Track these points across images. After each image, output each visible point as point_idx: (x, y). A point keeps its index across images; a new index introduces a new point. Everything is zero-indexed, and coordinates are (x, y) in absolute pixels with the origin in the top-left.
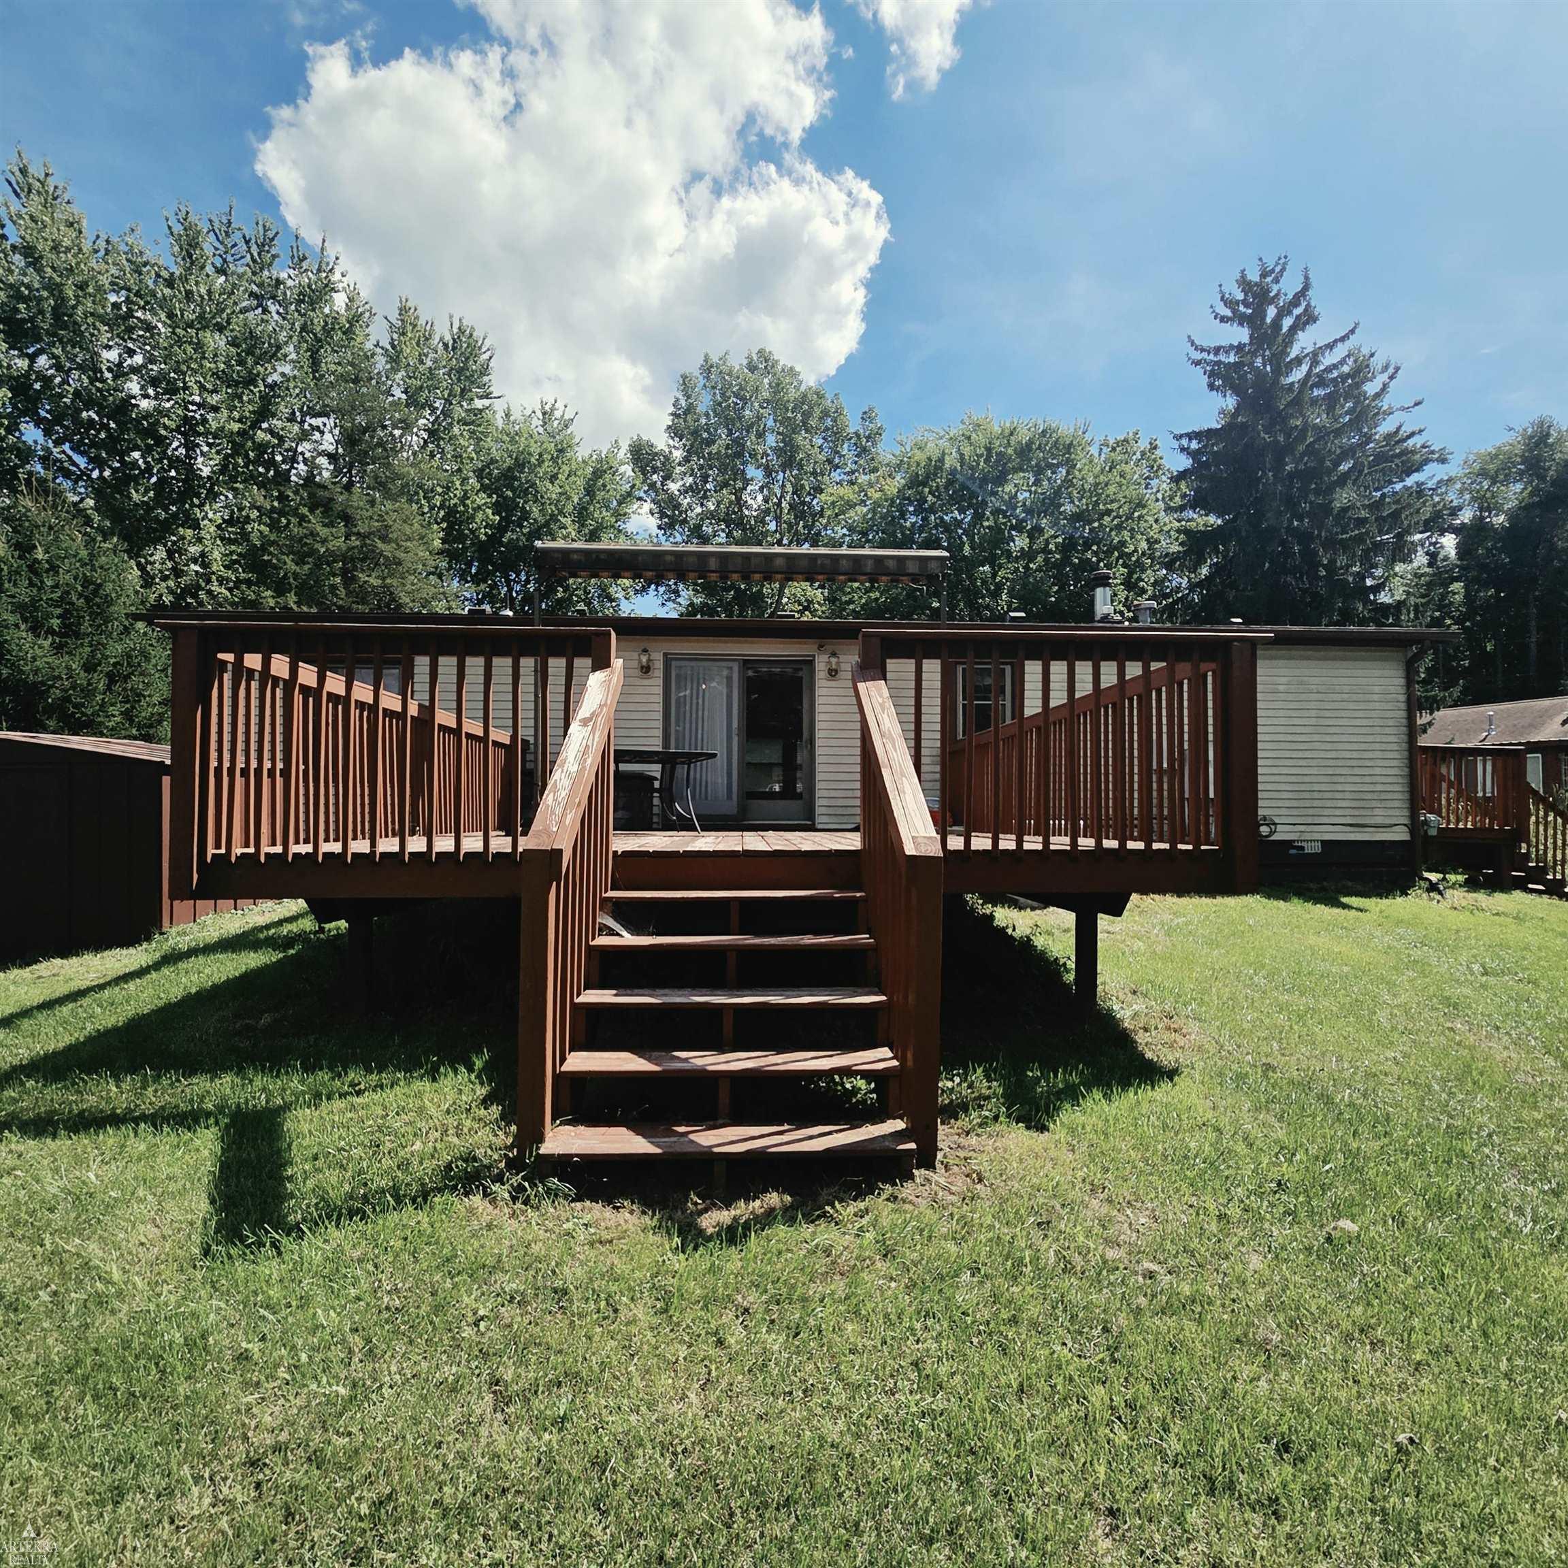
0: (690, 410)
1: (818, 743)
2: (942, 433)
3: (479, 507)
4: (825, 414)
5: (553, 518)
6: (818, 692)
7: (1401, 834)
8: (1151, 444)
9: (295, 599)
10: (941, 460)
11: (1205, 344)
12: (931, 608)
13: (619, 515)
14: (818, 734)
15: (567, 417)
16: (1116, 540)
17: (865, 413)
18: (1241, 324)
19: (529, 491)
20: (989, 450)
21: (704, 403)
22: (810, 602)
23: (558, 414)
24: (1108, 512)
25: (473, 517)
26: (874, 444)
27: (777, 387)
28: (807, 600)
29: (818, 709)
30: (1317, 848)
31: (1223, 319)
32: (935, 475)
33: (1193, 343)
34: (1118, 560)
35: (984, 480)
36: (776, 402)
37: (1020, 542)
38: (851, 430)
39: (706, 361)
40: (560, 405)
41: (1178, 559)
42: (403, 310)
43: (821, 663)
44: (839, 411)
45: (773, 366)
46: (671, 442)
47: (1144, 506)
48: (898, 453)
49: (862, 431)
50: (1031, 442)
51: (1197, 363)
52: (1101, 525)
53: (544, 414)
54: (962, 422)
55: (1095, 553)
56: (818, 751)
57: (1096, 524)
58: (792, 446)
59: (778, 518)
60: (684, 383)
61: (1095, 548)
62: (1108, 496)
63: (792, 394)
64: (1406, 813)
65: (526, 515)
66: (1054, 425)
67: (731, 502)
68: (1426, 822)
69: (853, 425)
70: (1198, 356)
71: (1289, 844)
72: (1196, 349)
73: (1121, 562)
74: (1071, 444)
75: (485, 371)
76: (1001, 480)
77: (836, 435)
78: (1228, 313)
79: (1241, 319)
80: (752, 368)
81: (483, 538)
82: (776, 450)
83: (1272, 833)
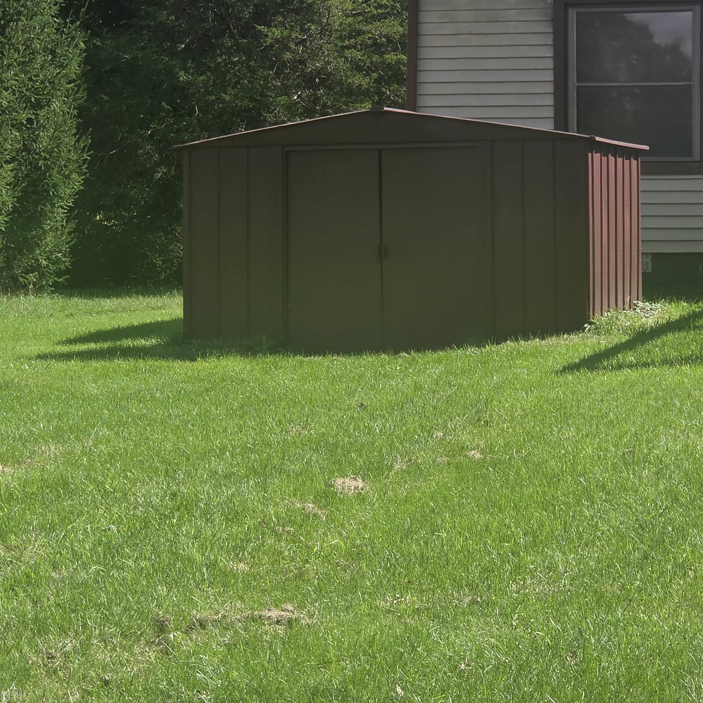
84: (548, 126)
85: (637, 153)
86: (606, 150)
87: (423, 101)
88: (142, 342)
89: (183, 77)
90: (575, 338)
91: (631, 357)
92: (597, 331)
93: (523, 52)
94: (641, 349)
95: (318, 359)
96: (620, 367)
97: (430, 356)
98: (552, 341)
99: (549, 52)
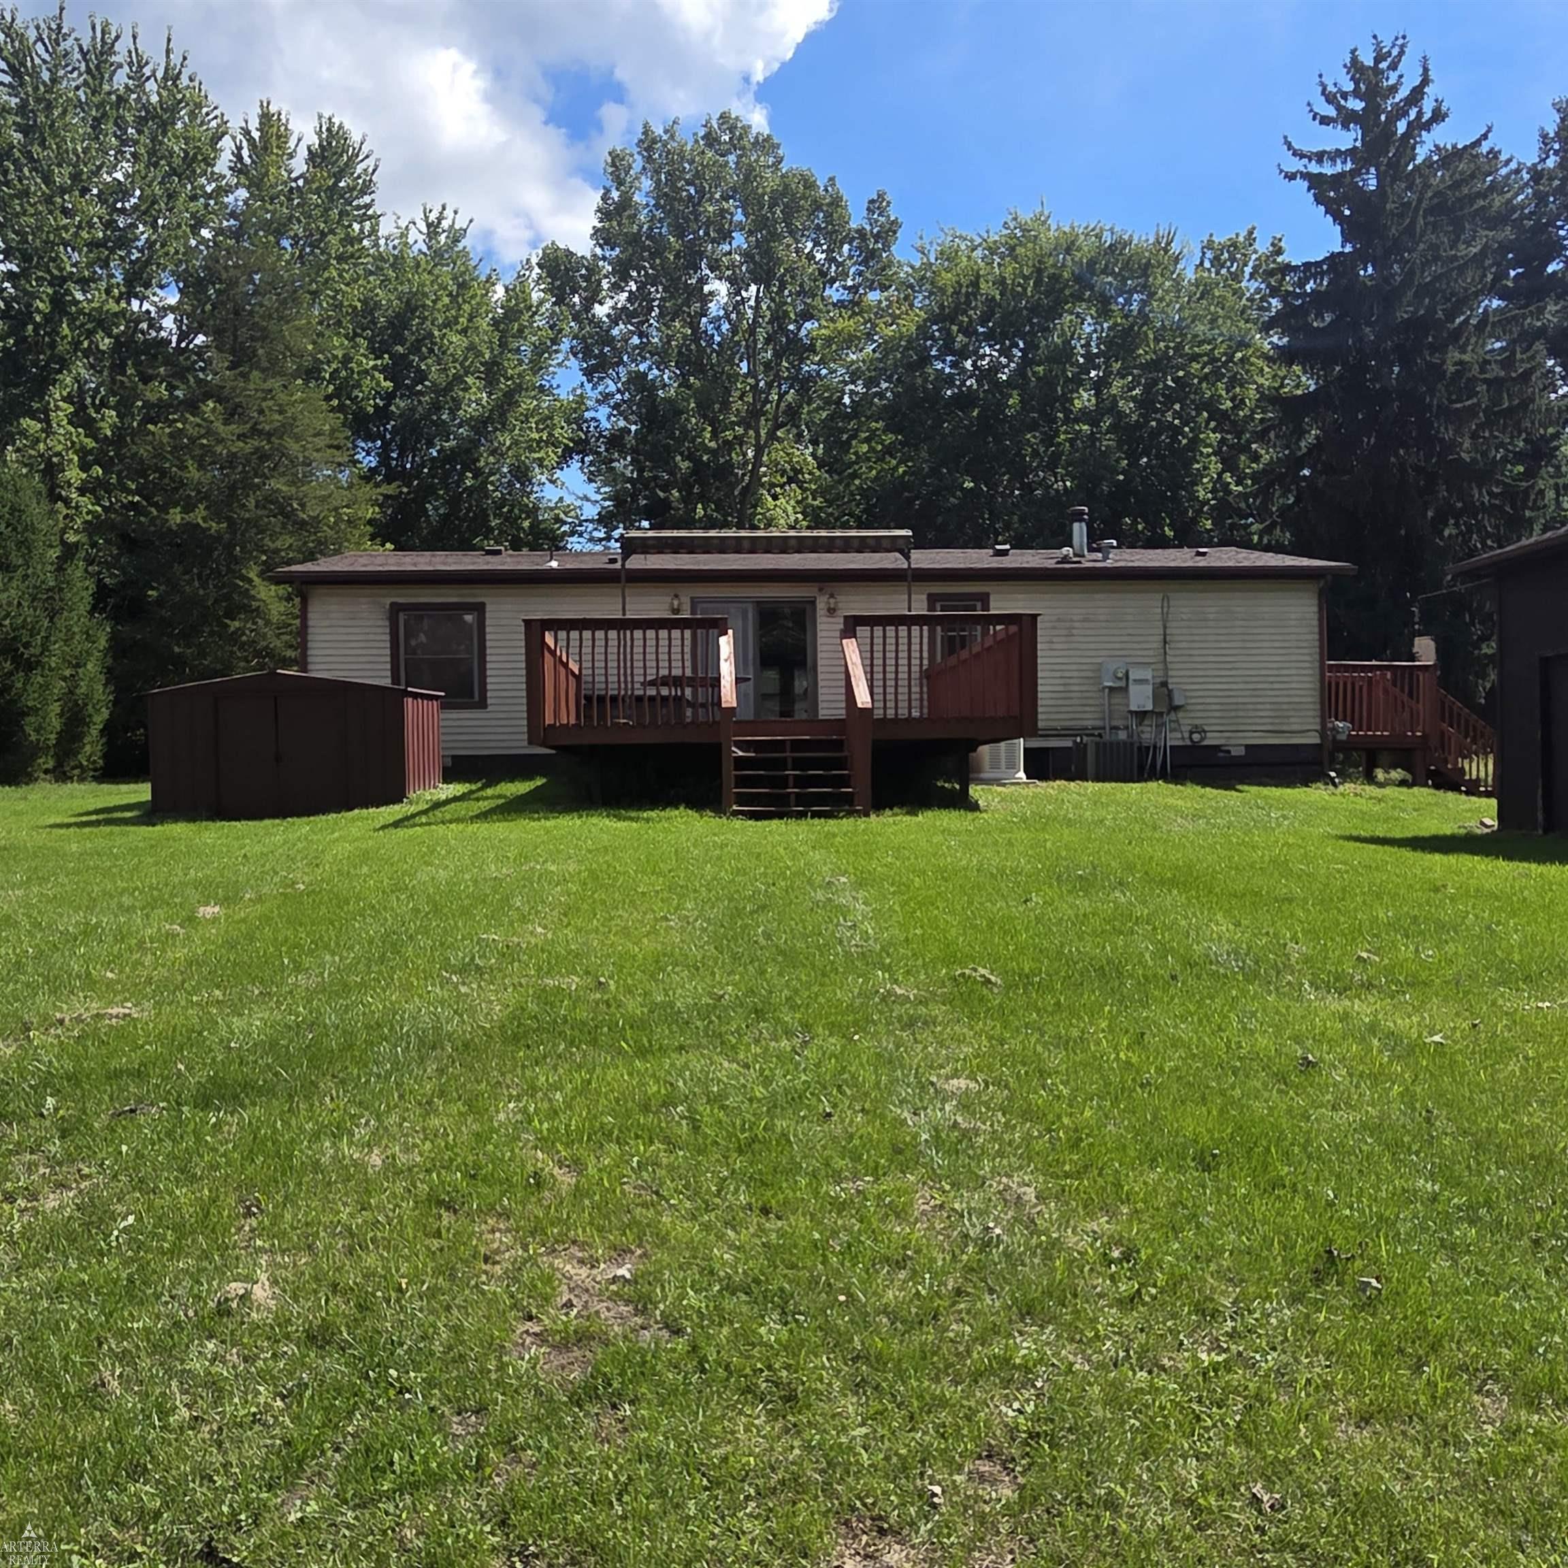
0: (626, 203)
1: (820, 669)
2: (978, 241)
3: (366, 372)
4: (817, 206)
5: (458, 379)
6: (819, 627)
7: (1314, 739)
8: (1273, 245)
9: (204, 513)
10: (975, 284)
11: (1306, 148)
12: (963, 489)
13: (537, 366)
14: (820, 662)
15: (457, 227)
16: (1208, 394)
17: (872, 202)
18: (1346, 127)
19: (425, 343)
20: (1039, 271)
21: (643, 192)
22: (798, 471)
23: (445, 224)
24: (1195, 358)
25: (358, 385)
26: (886, 247)
27: (749, 174)
28: (793, 469)
29: (820, 641)
30: (1241, 752)
31: (1325, 121)
32: (968, 302)
33: (1290, 147)
34: (1207, 423)
35: (1034, 309)
36: (745, 190)
37: (1084, 399)
38: (853, 225)
39: (645, 133)
40: (449, 213)
41: (1272, 427)
42: (266, 118)
43: (821, 604)
44: (836, 202)
45: (741, 138)
46: (598, 251)
47: (1248, 346)
48: (917, 264)
49: (868, 228)
50: (1092, 263)
51: (1291, 177)
52: (1188, 374)
53: (429, 225)
54: (1005, 224)
55: (1177, 415)
56: (820, 677)
57: (1181, 373)
58: (771, 259)
59: (751, 356)
60: (613, 165)
61: (1177, 407)
62: (1196, 336)
63: (770, 182)
64: (1318, 720)
65: (422, 376)
66: (1126, 237)
67: (685, 337)
68: (1335, 729)
69: (857, 219)
70: (1296, 165)
71: (1217, 748)
72: (1294, 154)
73: (1213, 424)
74: (1148, 264)
75: (367, 188)
76: (1054, 312)
77: (833, 233)
78: (1331, 112)
79: (1347, 119)
80: (711, 139)
81: (371, 410)
82: (747, 255)
83: (1202, 739)
84: (386, 682)
85: (437, 698)
86: (415, 696)
87: (310, 667)
88: (128, 815)
89: (177, 649)
90: (397, 807)
91: (424, 819)
92: (411, 803)
93: (371, 637)
94: (437, 812)
95: (237, 824)
96: (415, 825)
97: (305, 819)
98: (383, 809)
99: (388, 637)
